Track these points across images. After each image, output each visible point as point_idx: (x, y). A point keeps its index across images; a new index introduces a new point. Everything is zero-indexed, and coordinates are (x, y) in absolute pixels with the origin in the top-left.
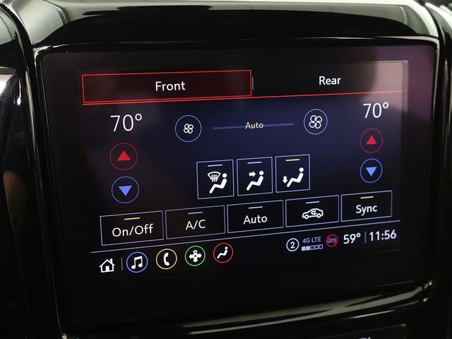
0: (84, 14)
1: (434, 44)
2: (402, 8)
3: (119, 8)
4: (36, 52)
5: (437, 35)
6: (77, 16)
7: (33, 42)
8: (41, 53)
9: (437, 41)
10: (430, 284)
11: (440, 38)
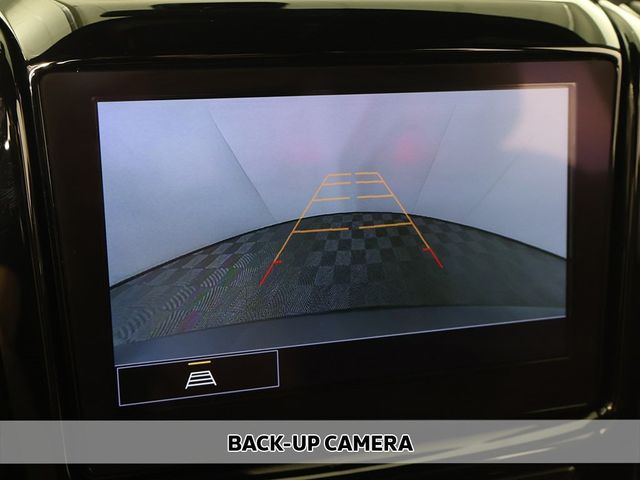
0: (102, 16)
1: (613, 59)
2: (566, 6)
3: (154, 6)
4: (32, 71)
5: (618, 46)
6: (93, 18)
7: (27, 56)
8: (39, 72)
9: (618, 55)
10: (610, 408)
11: (622, 50)
